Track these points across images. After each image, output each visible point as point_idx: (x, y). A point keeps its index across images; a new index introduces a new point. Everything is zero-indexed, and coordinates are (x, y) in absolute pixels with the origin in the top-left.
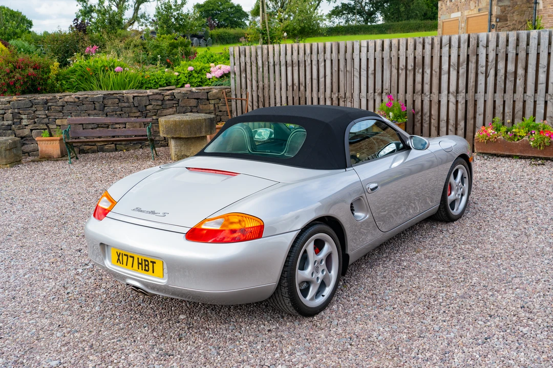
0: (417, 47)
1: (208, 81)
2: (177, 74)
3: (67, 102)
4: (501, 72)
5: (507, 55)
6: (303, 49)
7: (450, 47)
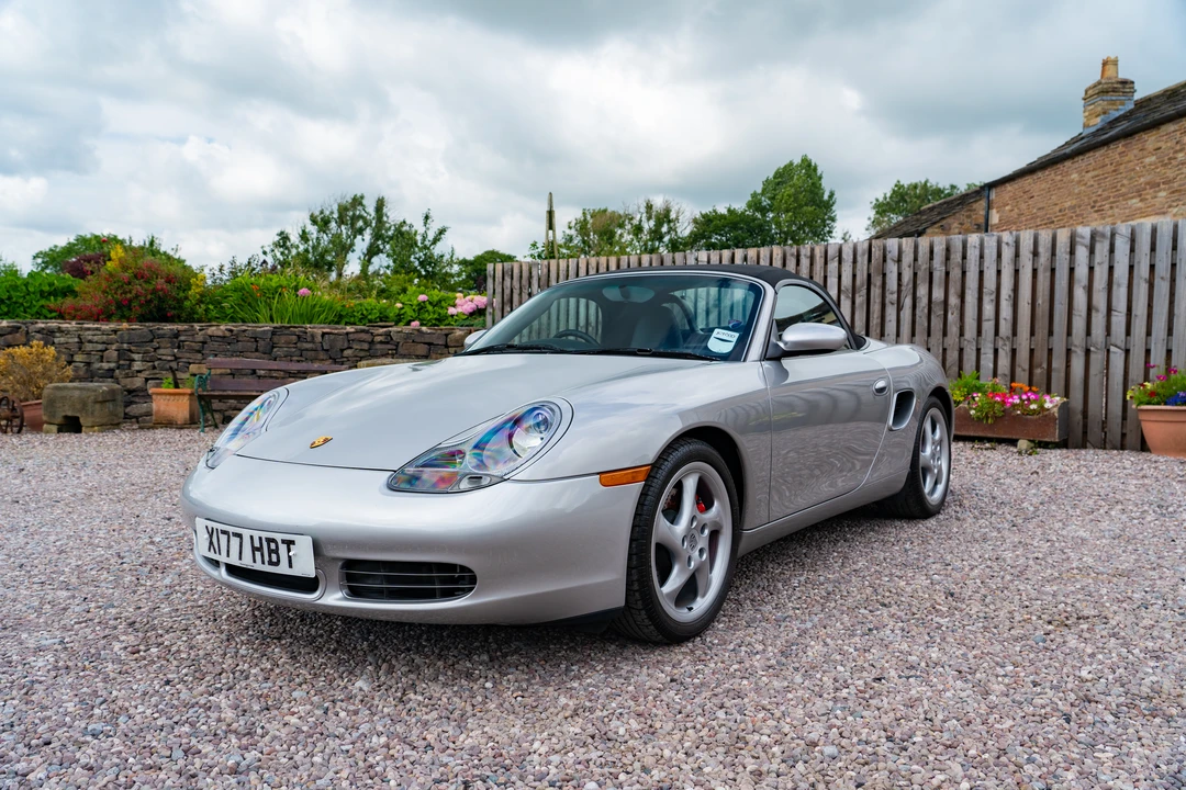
0: (787, 262)
1: (450, 319)
2: (399, 305)
3: (211, 336)
4: (923, 302)
5: (931, 274)
6: (605, 265)
7: (840, 263)
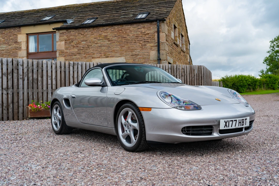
4: (31, 79)
5: (33, 70)
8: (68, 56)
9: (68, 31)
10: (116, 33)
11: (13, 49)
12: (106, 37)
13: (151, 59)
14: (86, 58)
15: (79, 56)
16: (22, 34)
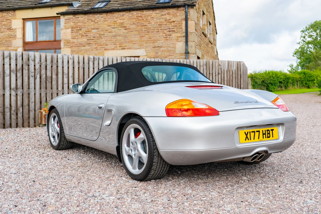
4: (44, 77)
5: (46, 67)
7: (10, 59)
8: (75, 46)
9: (75, 16)
10: (134, 20)
11: (7, 38)
12: (122, 25)
13: (177, 53)
14: (97, 49)
15: (88, 47)
16: (17, 19)
